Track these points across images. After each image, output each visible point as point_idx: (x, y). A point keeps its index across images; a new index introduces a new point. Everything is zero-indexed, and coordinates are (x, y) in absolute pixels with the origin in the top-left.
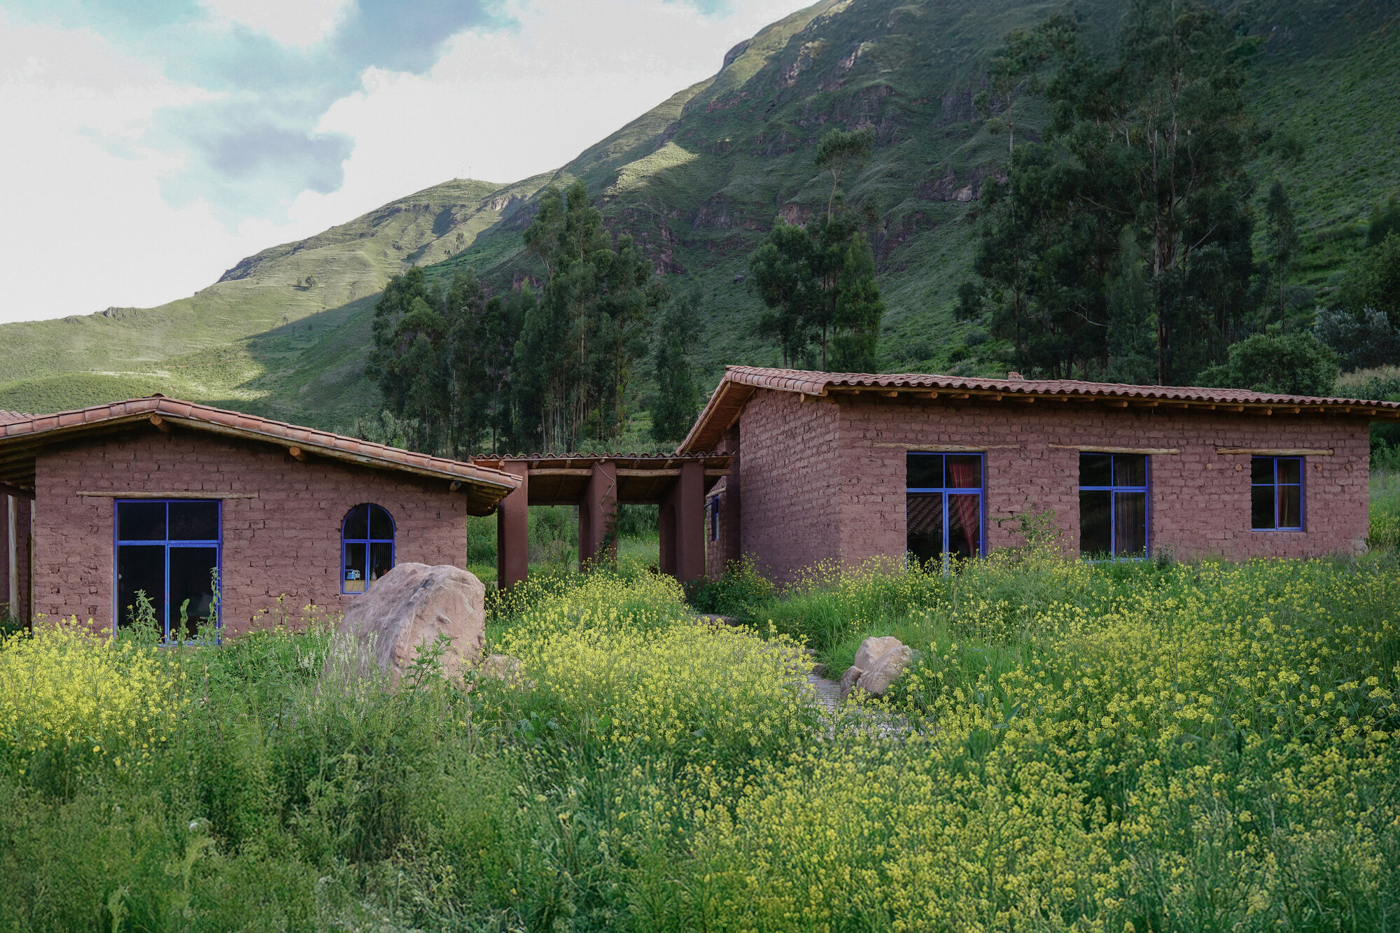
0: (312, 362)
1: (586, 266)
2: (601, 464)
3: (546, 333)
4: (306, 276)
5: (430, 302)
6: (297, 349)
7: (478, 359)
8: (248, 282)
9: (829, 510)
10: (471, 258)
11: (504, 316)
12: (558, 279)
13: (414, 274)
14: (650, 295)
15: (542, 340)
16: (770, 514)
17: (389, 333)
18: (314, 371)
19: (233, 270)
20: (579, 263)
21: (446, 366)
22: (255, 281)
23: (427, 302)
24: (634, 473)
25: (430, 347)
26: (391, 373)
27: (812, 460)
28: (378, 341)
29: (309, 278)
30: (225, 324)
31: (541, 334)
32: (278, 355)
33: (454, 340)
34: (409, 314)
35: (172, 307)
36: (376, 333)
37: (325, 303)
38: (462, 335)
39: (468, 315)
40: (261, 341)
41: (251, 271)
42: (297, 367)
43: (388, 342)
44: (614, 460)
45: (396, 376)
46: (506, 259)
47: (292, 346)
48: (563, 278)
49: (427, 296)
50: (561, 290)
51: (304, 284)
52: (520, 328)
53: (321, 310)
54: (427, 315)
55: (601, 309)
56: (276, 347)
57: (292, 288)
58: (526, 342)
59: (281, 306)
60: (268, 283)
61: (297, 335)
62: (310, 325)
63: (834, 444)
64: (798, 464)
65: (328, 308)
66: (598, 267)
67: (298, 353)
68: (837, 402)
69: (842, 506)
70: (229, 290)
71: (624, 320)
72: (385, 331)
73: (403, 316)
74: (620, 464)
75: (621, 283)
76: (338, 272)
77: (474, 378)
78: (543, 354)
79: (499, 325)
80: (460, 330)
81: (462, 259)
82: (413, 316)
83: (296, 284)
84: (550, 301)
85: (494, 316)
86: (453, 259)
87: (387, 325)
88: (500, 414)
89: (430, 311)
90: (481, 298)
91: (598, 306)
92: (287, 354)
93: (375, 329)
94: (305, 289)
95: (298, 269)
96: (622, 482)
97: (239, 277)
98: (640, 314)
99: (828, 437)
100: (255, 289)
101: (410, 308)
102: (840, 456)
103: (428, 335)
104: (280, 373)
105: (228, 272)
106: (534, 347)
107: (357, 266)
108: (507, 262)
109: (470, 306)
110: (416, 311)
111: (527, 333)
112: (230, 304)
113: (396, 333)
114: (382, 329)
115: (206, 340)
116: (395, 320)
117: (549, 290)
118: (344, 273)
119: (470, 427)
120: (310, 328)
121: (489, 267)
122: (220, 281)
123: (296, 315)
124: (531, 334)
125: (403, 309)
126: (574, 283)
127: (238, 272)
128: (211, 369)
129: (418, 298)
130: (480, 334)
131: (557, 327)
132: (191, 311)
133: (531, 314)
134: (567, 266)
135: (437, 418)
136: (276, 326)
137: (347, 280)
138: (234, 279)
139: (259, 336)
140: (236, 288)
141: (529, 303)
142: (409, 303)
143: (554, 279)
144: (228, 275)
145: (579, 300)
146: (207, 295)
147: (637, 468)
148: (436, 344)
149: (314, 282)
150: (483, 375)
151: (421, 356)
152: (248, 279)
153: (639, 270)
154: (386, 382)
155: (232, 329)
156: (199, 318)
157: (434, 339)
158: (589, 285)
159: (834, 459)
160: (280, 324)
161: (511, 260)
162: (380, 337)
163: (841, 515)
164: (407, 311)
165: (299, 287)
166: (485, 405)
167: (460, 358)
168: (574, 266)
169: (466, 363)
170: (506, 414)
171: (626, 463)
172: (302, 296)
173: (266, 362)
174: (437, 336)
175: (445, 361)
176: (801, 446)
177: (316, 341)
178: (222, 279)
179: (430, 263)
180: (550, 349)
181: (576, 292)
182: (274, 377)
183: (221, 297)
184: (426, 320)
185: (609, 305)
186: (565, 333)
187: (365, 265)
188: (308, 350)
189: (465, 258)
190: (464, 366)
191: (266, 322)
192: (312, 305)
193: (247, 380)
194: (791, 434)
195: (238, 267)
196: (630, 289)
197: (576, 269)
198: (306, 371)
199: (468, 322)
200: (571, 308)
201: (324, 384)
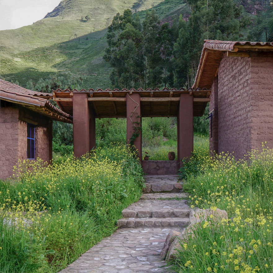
0: (88, 54)
1: (209, 8)
2: (131, 95)
3: (189, 39)
4: (85, 15)
5: (135, 25)
6: (81, 49)
7: (157, 52)
8: (58, 18)
9: (248, 121)
10: (163, 7)
11: (170, 32)
12: (195, 14)
13: (127, 12)
14: (242, 22)
15: (187, 43)
16: (228, 123)
17: (115, 40)
18: (89, 59)
19: (51, 13)
20: (206, 7)
21: (142, 55)
22: (61, 18)
23: (133, 25)
24: (151, 99)
25: (134, 46)
26: (116, 58)
27: (242, 91)
28: (110, 43)
29: (87, 16)
30: (47, 37)
31: (187, 39)
32: (71, 51)
33: (145, 43)
34: (124, 31)
35: (22, 29)
36: (109, 40)
37: (94, 28)
38: (149, 40)
39: (152, 31)
40: (64, 45)
41: (60, 13)
42: (81, 56)
43: (114, 44)
44: (138, 93)
45: (118, 60)
46: (180, 8)
47: (78, 47)
48: (198, 14)
49: (133, 23)
50: (196, 19)
51: (84, 19)
52: (177, 37)
53: (93, 31)
54: (132, 31)
55: (217, 28)
56: (71, 48)
57: (79, 21)
58: (179, 44)
59: (74, 29)
60: (68, 18)
61: (81, 42)
62: (86, 38)
63: (249, 82)
64: (237, 94)
65: (96, 30)
66: (215, 9)
67: (81, 50)
68: (250, 57)
69: (252, 118)
70: (49, 22)
71: (229, 34)
72: (113, 39)
73: (121, 32)
74: (142, 95)
75: (227, 16)
76: (101, 14)
77: (155, 61)
78: (188, 49)
79: (167, 36)
80: (148, 38)
81: (159, 8)
82: (126, 32)
83: (81, 19)
84: (191, 24)
85: (165, 32)
86: (155, 8)
87: (114, 36)
88: (168, 77)
89: (134, 29)
90: (159, 23)
91: (215, 27)
92: (76, 51)
93: (108, 38)
94: (85, 21)
95: (81, 13)
96: (143, 105)
97: (54, 16)
98: (236, 31)
99: (247, 78)
100: (61, 21)
101: (125, 28)
102: (252, 89)
103: (133, 40)
104: (73, 59)
105: (49, 14)
106: (184, 46)
107: (110, 11)
108: (181, 9)
109: (153, 27)
110: (127, 30)
111: (180, 40)
112: (49, 28)
113: (118, 40)
114: (112, 38)
115: (38, 44)
116: (118, 34)
117: (191, 19)
118: (103, 14)
119: (153, 83)
120: (87, 39)
121: (172, 11)
122: (45, 18)
123: (81, 34)
124: (182, 40)
125: (121, 28)
126: (203, 16)
127: (53, 14)
128: (40, 57)
129: (128, 24)
130: (158, 40)
131: (194, 37)
132: (32, 31)
133: (182, 31)
134: (200, 8)
135: (138, 79)
136: (71, 39)
137: (105, 17)
138: (51, 17)
139: (64, 43)
140: (52, 21)
141: (182, 25)
142: (124, 26)
143: (193, 14)
144: (49, 15)
145: (205, 24)
146: (39, 24)
147: (153, 97)
148: (138, 44)
149: (89, 18)
150: (160, 59)
151: (130, 50)
152: (58, 17)
153: (236, 10)
154: (113, 62)
155: (51, 39)
156: (35, 34)
157: (136, 42)
158: (210, 17)
159: (249, 90)
160: (73, 37)
161: (182, 8)
162: (110, 41)
163: (252, 124)
164: (123, 29)
165: (82, 21)
166: (161, 73)
167: (149, 51)
168: (203, 8)
169: (152, 54)
170: (171, 77)
171: (146, 94)
172: (84, 24)
173: (66, 54)
174: (138, 41)
175: (142, 53)
176: (237, 84)
177: (90, 45)
178: (46, 17)
179: (144, 9)
180: (191, 47)
181: (204, 20)
182: (70, 61)
183: (45, 25)
184: (132, 33)
185: (221, 26)
186: (199, 39)
187: (113, 10)
188: (86, 49)
189: (161, 7)
190: (150, 55)
191: (66, 37)
192: (88, 29)
193: (57, 62)
194: (234, 77)
195: (53, 11)
196: (232, 19)
197: (204, 10)
198: (85, 58)
199: (152, 34)
200: (202, 28)
201: (93, 64)
